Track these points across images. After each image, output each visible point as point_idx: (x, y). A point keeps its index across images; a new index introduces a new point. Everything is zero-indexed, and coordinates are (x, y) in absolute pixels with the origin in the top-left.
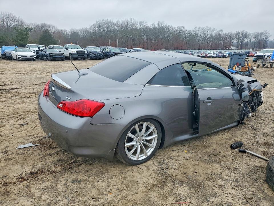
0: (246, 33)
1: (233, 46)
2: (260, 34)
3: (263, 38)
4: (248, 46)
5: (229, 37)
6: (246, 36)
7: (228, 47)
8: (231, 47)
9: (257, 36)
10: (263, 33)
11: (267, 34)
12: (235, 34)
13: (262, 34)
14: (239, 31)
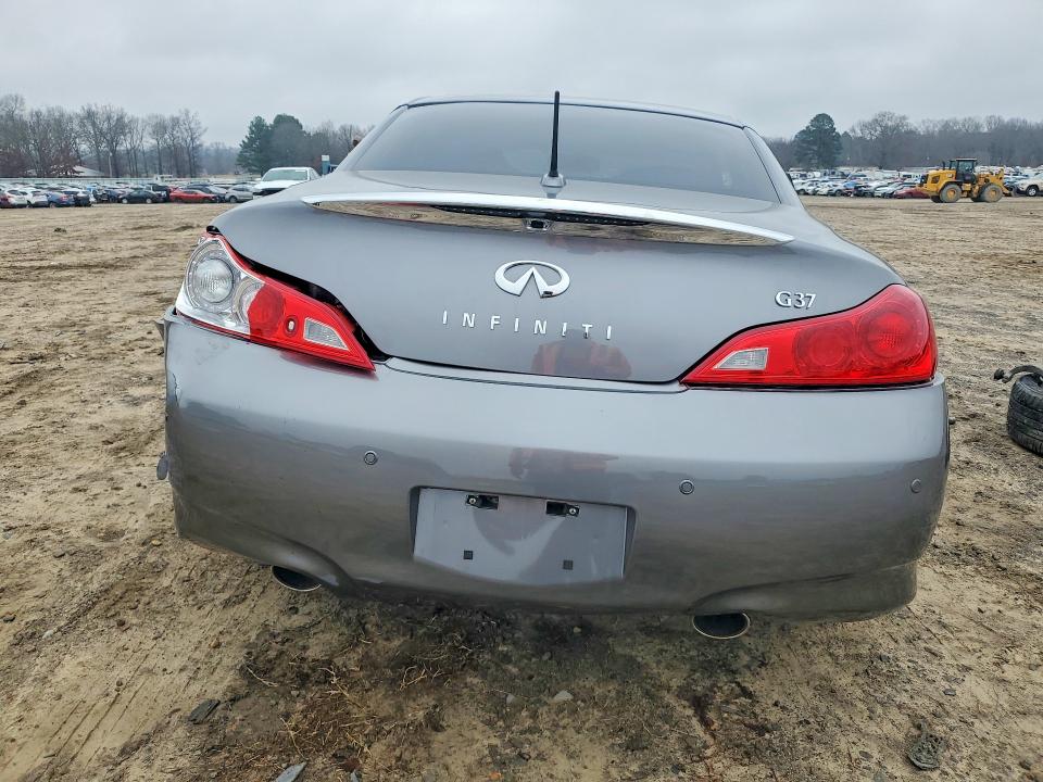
0: (120, 119)
1: (81, 164)
2: (169, 123)
3: (182, 135)
4: (140, 166)
5: (56, 126)
6: (120, 126)
7: (65, 170)
8: (77, 168)
9: (160, 128)
10: (178, 119)
11: (192, 125)
12: (77, 116)
13: (176, 122)
14: (94, 108)
